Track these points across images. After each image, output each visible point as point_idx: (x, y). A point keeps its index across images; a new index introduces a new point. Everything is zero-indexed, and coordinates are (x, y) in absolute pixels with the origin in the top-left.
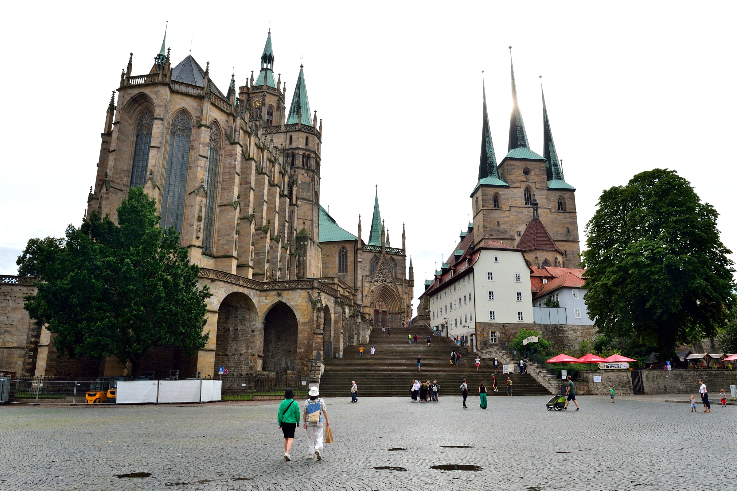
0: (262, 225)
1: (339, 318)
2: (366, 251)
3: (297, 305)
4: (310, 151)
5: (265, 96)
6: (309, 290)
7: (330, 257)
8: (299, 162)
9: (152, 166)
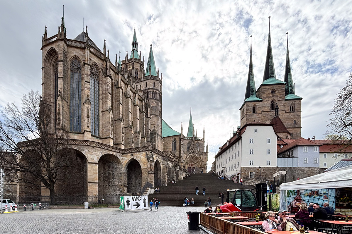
0: (129, 125)
1: (165, 167)
2: (185, 139)
3: (141, 160)
4: (156, 89)
5: (133, 63)
6: (146, 152)
7: (168, 144)
8: (151, 96)
9: (60, 89)
